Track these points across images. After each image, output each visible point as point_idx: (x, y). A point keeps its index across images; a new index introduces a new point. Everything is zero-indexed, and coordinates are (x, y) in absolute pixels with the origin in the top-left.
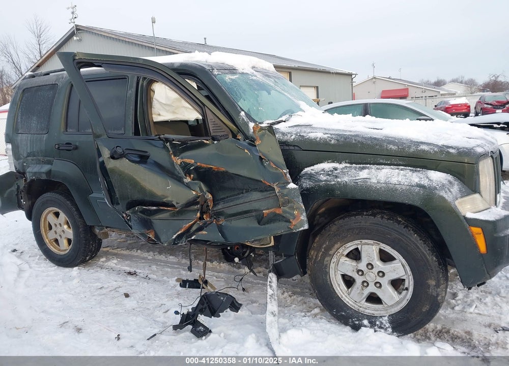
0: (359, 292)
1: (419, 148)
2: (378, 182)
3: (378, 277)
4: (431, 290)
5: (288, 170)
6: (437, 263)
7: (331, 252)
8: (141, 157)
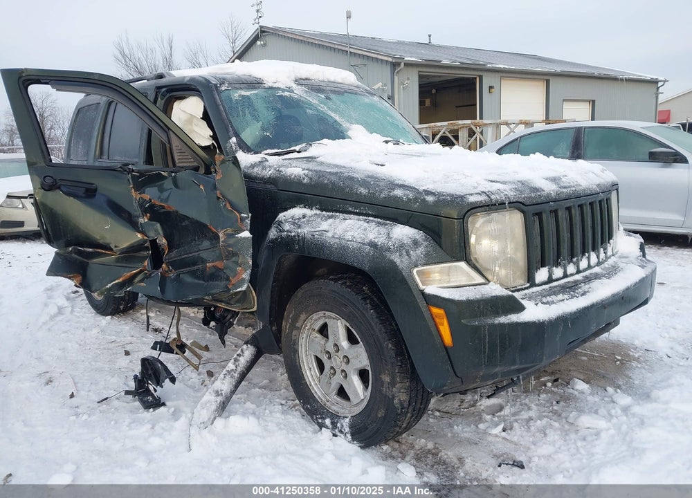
0: (326, 381)
1: (391, 194)
2: (333, 237)
3: (343, 364)
4: (384, 389)
5: (250, 215)
6: (392, 353)
7: (298, 325)
8: (87, 190)
